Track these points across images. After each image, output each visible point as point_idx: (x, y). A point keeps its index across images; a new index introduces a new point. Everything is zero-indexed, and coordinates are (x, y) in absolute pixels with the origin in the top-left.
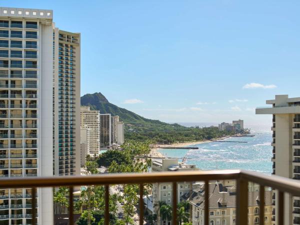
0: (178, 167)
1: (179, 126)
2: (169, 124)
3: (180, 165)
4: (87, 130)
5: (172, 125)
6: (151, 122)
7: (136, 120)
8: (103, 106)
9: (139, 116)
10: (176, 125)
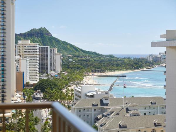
0: (94, 93)
1: (114, 57)
2: (104, 55)
3: (96, 91)
4: (27, 60)
5: (107, 56)
6: (89, 53)
7: (76, 51)
8: (47, 39)
9: (79, 48)
10: (111, 56)
